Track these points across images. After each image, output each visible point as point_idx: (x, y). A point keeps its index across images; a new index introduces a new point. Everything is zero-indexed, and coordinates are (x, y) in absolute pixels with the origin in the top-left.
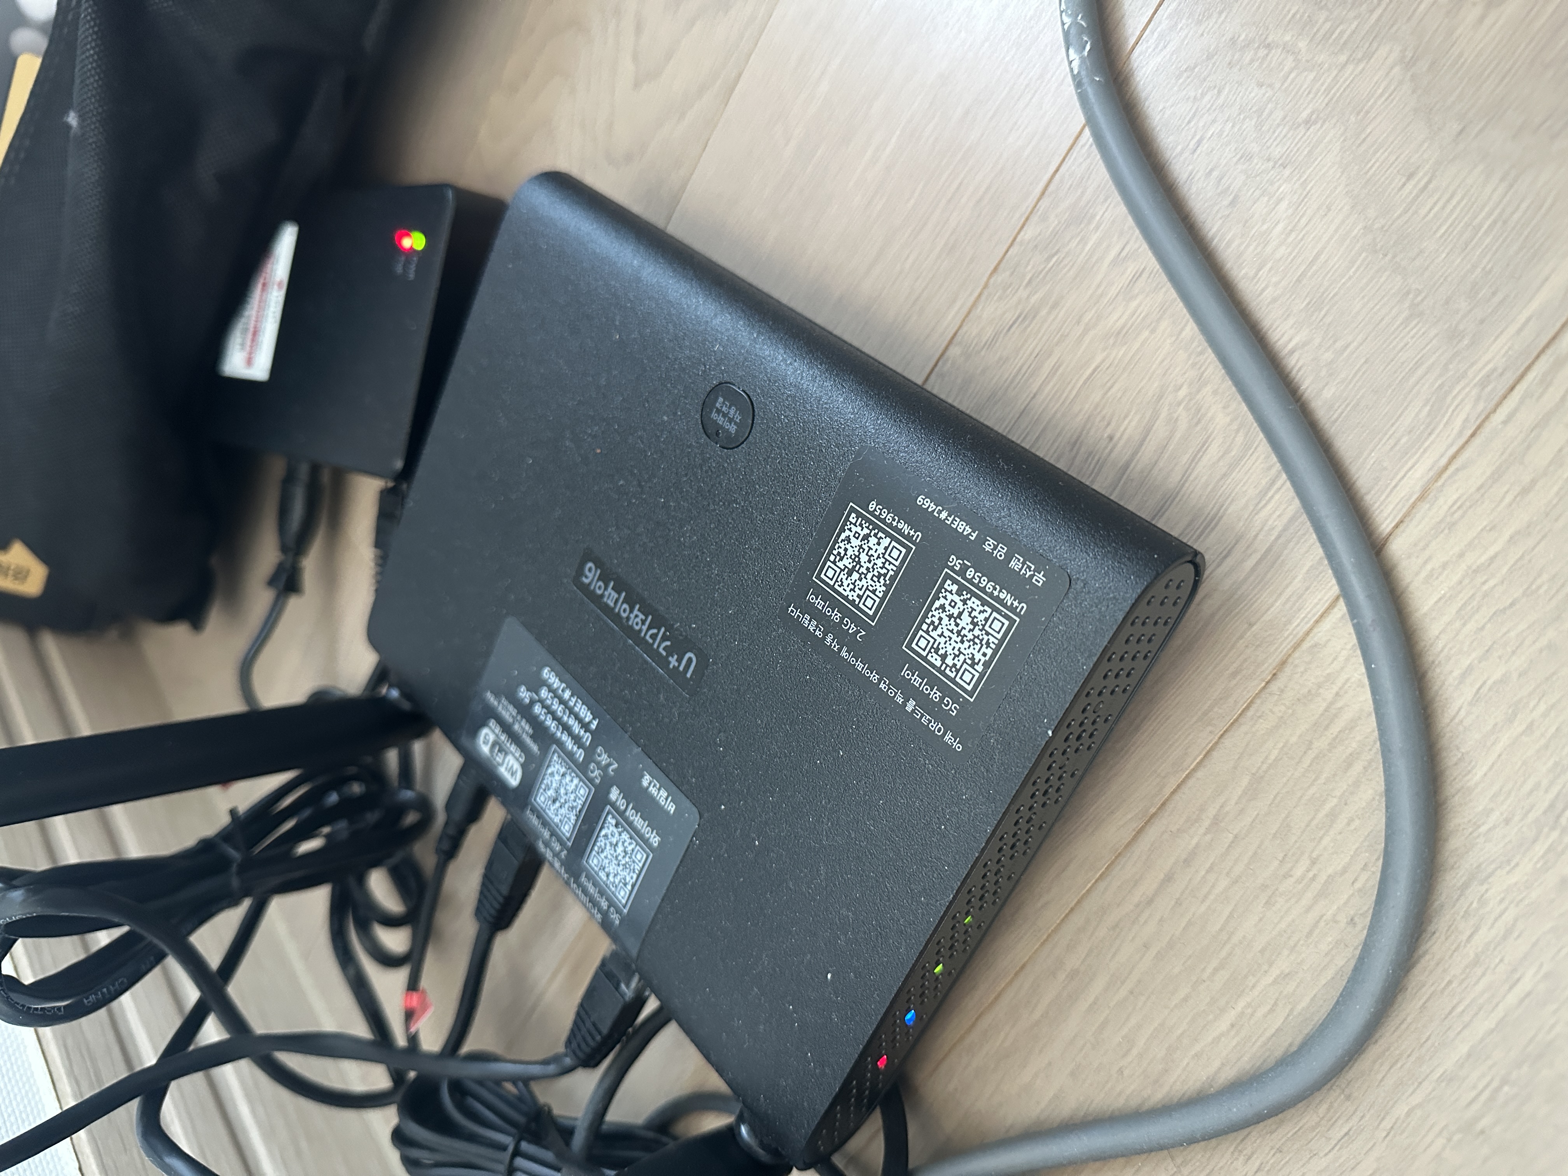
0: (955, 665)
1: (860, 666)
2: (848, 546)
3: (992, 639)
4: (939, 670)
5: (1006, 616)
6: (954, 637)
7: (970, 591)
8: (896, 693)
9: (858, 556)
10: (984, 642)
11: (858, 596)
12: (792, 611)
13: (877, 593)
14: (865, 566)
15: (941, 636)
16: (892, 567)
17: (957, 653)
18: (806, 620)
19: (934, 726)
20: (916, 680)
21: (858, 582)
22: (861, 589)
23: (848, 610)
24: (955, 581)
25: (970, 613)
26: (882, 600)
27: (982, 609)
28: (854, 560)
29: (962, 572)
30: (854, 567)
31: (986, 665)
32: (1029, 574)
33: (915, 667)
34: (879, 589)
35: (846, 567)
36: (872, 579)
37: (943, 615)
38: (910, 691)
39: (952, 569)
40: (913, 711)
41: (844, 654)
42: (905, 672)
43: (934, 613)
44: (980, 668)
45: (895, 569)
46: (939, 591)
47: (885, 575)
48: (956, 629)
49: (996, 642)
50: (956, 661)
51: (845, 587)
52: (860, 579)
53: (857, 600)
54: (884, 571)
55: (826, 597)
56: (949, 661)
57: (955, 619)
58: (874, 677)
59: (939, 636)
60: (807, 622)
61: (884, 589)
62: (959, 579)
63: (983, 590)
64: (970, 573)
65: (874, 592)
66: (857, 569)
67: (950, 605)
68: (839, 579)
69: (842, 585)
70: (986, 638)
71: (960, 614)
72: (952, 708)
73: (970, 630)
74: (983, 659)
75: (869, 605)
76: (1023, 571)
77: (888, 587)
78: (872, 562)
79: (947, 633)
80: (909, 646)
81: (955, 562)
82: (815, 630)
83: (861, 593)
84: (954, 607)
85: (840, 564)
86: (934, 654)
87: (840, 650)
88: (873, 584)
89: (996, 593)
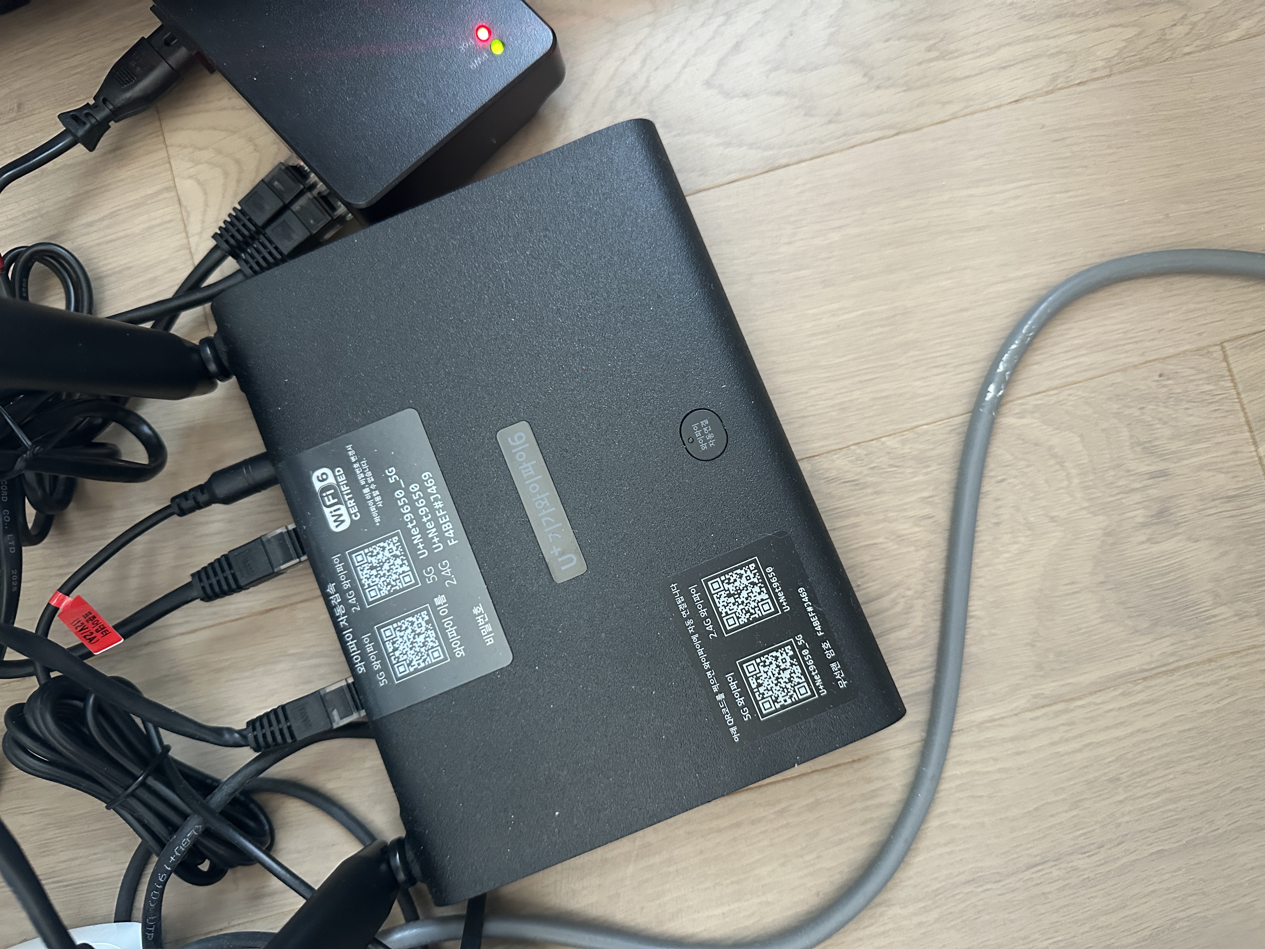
0: (763, 694)
1: (700, 652)
2: (738, 580)
3: (795, 696)
4: (752, 690)
5: (811, 690)
6: (773, 679)
7: (798, 661)
8: (715, 684)
9: (741, 591)
10: (789, 694)
11: (726, 612)
12: (674, 588)
13: (740, 620)
14: (742, 599)
15: (766, 672)
16: (759, 612)
17: (769, 688)
18: (680, 600)
19: (728, 718)
20: (733, 685)
21: (731, 605)
22: (730, 610)
23: (714, 614)
24: (793, 649)
25: (791, 673)
26: (741, 626)
27: (800, 676)
28: (737, 590)
29: (801, 648)
30: (734, 594)
31: (783, 707)
32: (838, 677)
33: (737, 677)
34: (742, 618)
35: (729, 590)
36: (741, 610)
37: (774, 662)
38: (725, 688)
39: (796, 642)
40: (720, 701)
41: (694, 638)
42: (729, 676)
43: (769, 657)
44: (778, 706)
45: (760, 615)
46: (780, 647)
47: (752, 614)
48: (777, 675)
49: (797, 699)
50: (765, 692)
51: (721, 601)
52: (734, 604)
53: (724, 614)
54: (752, 611)
55: (703, 597)
56: (762, 689)
57: (780, 669)
58: (707, 665)
59: (764, 672)
60: (680, 601)
61: (746, 621)
62: (797, 650)
63: (807, 667)
64: (805, 652)
65: (738, 618)
66: (736, 596)
67: (782, 660)
68: (719, 594)
69: (719, 598)
70: (792, 692)
71: (785, 669)
72: (747, 715)
73: (785, 682)
74: (783, 702)
75: (730, 623)
76: (836, 673)
77: (749, 622)
78: (748, 601)
79: (770, 674)
80: (741, 664)
81: (800, 638)
82: (682, 611)
83: (729, 612)
84: (783, 663)
85: (726, 586)
86: (754, 680)
87: (693, 634)
88: (741, 613)
89: (813, 674)
